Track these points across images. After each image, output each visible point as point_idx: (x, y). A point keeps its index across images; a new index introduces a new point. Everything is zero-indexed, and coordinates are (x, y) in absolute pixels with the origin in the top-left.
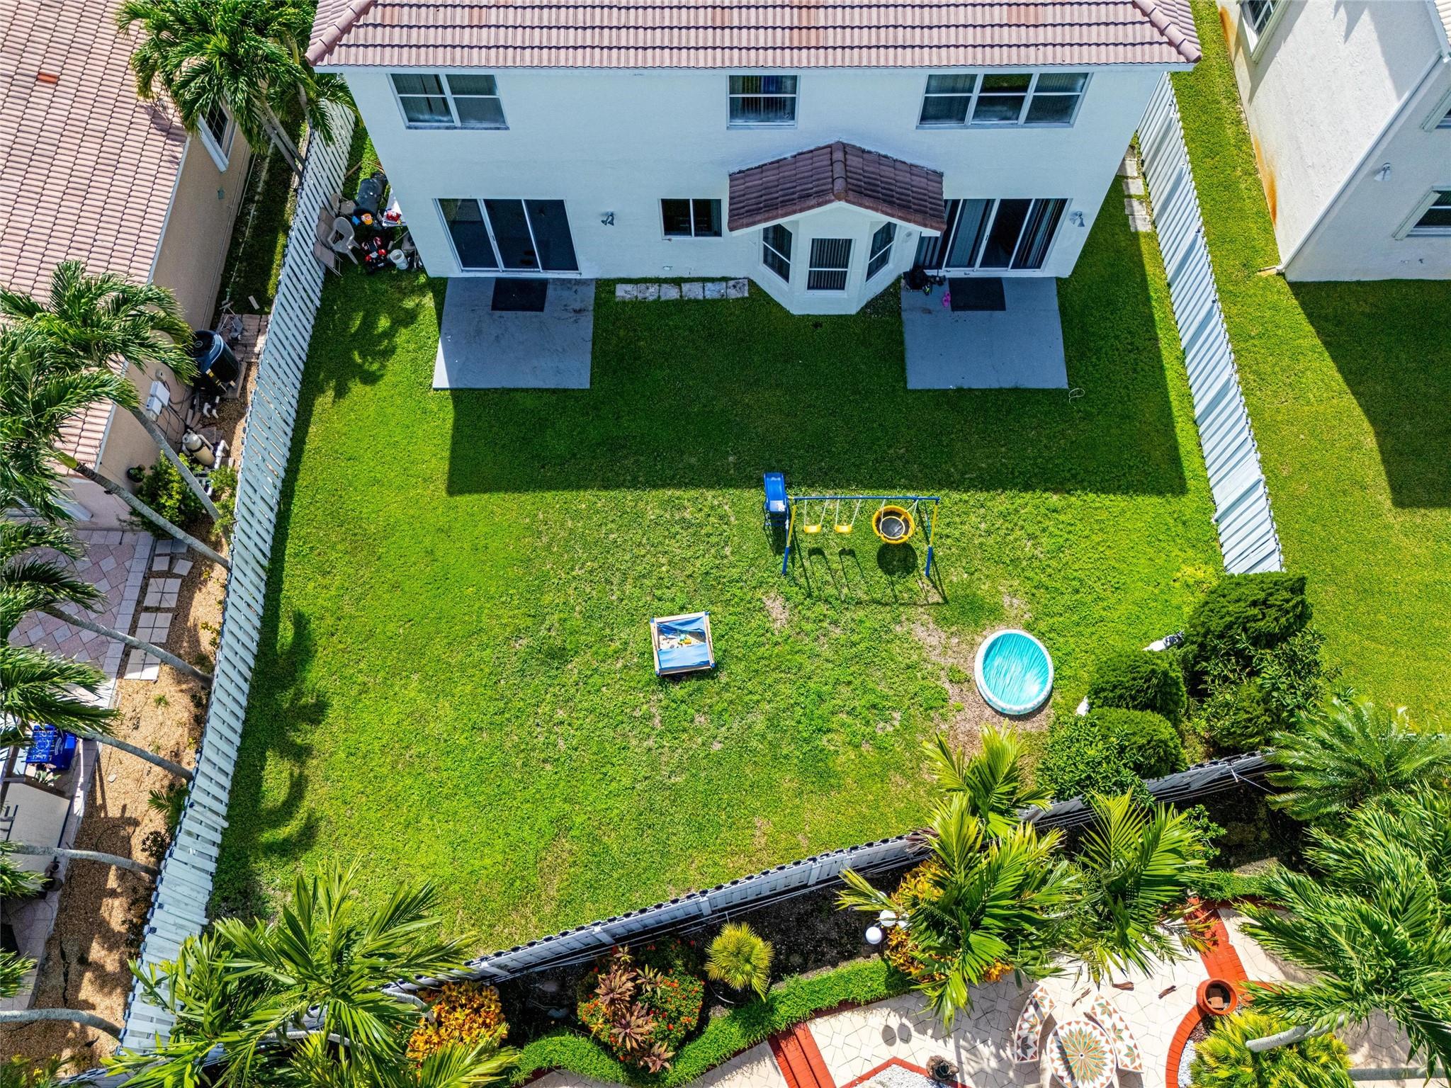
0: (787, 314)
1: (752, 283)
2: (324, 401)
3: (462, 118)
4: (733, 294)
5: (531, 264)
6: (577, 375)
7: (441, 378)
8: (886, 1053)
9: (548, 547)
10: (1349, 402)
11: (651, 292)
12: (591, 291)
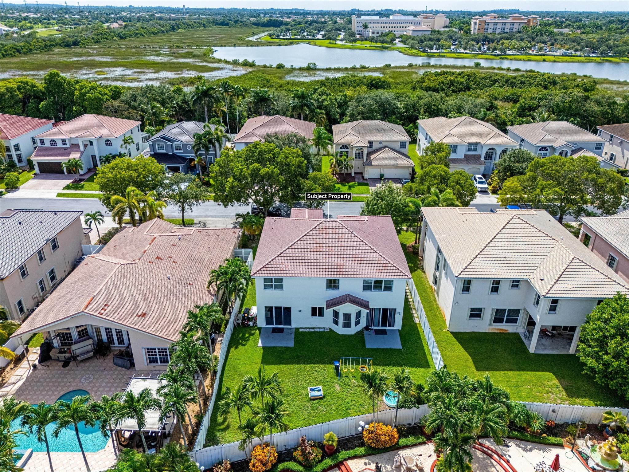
0: (338, 334)
1: (330, 329)
2: (232, 349)
3: (275, 288)
4: (326, 330)
5: (281, 324)
6: (291, 344)
7: (260, 344)
8: (365, 467)
9: (284, 376)
10: (465, 353)
11: (308, 330)
12: (294, 330)
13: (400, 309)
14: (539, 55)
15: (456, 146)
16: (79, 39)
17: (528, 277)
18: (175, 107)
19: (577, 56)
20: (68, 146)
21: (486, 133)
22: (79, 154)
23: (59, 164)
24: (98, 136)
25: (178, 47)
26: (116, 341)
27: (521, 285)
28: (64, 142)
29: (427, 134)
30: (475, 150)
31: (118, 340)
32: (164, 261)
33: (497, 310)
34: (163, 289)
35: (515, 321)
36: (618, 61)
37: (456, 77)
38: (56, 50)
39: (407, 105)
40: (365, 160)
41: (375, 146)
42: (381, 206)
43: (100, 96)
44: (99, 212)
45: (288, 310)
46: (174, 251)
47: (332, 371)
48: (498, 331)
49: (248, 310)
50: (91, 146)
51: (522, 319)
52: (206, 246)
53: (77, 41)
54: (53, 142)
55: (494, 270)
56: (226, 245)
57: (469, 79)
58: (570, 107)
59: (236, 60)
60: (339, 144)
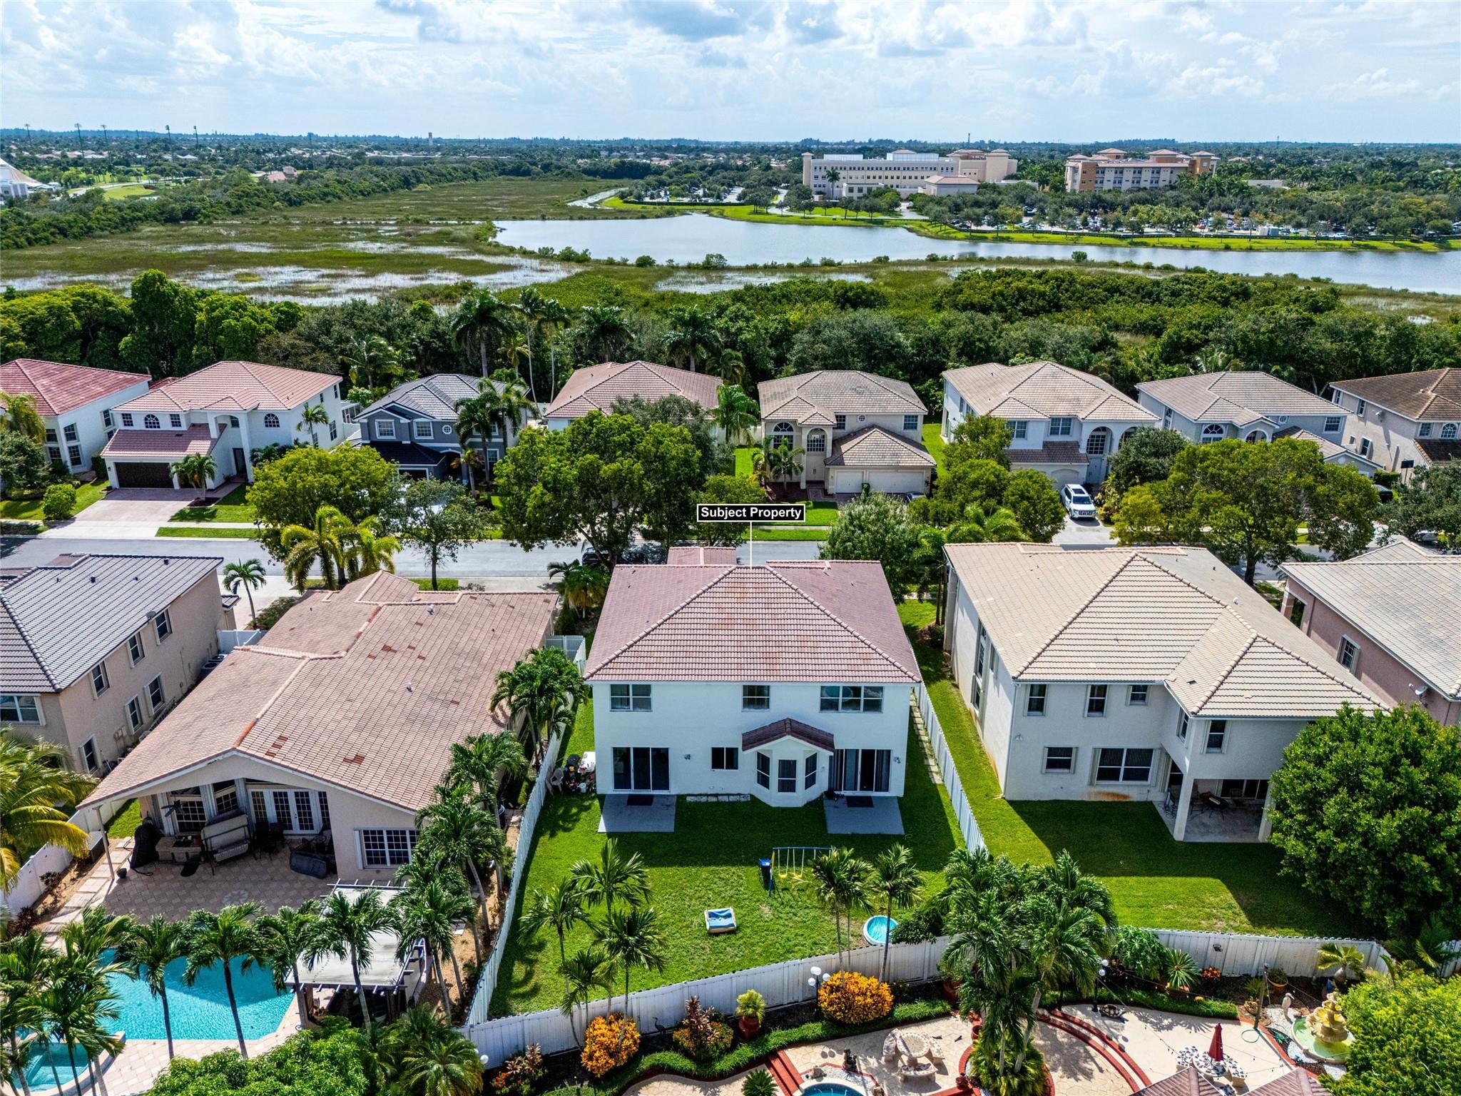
0: (769, 807)
1: (752, 796)
2: (544, 839)
3: (635, 706)
4: (742, 800)
5: (647, 787)
6: (668, 826)
7: (602, 828)
8: (823, 1061)
11: (704, 799)
12: (675, 799)
13: (899, 751)
14: (1215, 236)
15: (1023, 424)
16: (198, 205)
17: (1163, 678)
18: (415, 347)
19: (1301, 238)
20: (184, 427)
21: (1089, 396)
22: (207, 444)
23: (164, 467)
24: (249, 407)
25: (417, 221)
26: (295, 822)
27: (1151, 694)
28: (175, 420)
29: (962, 400)
30: (1066, 431)
31: (300, 820)
32: (398, 655)
33: (1105, 751)
34: (399, 709)
35: (1143, 775)
36: (1391, 247)
37: (1030, 282)
38: (147, 229)
39: (920, 339)
40: (829, 454)
41: (851, 425)
42: (861, 542)
43: (254, 323)
44: (255, 562)
45: (662, 756)
46: (419, 636)
47: (756, 878)
48: (1109, 799)
49: (576, 760)
50: (235, 429)
51: (1156, 769)
52: (487, 627)
53: (192, 209)
54: (151, 420)
55: (1094, 665)
56: (529, 627)
57: (1059, 286)
58: (1272, 342)
59: (547, 250)
60: (772, 422)
